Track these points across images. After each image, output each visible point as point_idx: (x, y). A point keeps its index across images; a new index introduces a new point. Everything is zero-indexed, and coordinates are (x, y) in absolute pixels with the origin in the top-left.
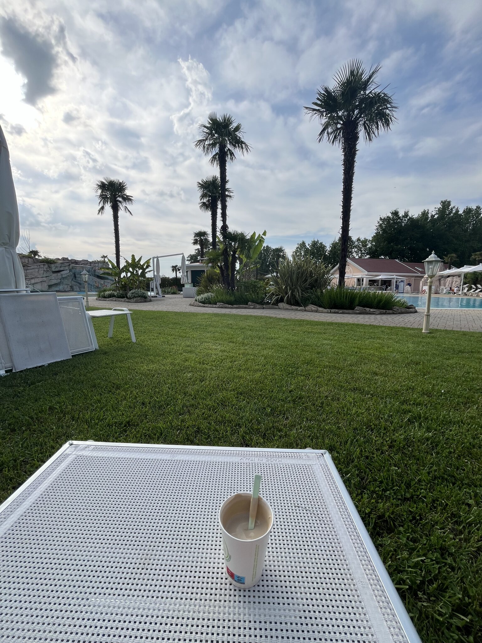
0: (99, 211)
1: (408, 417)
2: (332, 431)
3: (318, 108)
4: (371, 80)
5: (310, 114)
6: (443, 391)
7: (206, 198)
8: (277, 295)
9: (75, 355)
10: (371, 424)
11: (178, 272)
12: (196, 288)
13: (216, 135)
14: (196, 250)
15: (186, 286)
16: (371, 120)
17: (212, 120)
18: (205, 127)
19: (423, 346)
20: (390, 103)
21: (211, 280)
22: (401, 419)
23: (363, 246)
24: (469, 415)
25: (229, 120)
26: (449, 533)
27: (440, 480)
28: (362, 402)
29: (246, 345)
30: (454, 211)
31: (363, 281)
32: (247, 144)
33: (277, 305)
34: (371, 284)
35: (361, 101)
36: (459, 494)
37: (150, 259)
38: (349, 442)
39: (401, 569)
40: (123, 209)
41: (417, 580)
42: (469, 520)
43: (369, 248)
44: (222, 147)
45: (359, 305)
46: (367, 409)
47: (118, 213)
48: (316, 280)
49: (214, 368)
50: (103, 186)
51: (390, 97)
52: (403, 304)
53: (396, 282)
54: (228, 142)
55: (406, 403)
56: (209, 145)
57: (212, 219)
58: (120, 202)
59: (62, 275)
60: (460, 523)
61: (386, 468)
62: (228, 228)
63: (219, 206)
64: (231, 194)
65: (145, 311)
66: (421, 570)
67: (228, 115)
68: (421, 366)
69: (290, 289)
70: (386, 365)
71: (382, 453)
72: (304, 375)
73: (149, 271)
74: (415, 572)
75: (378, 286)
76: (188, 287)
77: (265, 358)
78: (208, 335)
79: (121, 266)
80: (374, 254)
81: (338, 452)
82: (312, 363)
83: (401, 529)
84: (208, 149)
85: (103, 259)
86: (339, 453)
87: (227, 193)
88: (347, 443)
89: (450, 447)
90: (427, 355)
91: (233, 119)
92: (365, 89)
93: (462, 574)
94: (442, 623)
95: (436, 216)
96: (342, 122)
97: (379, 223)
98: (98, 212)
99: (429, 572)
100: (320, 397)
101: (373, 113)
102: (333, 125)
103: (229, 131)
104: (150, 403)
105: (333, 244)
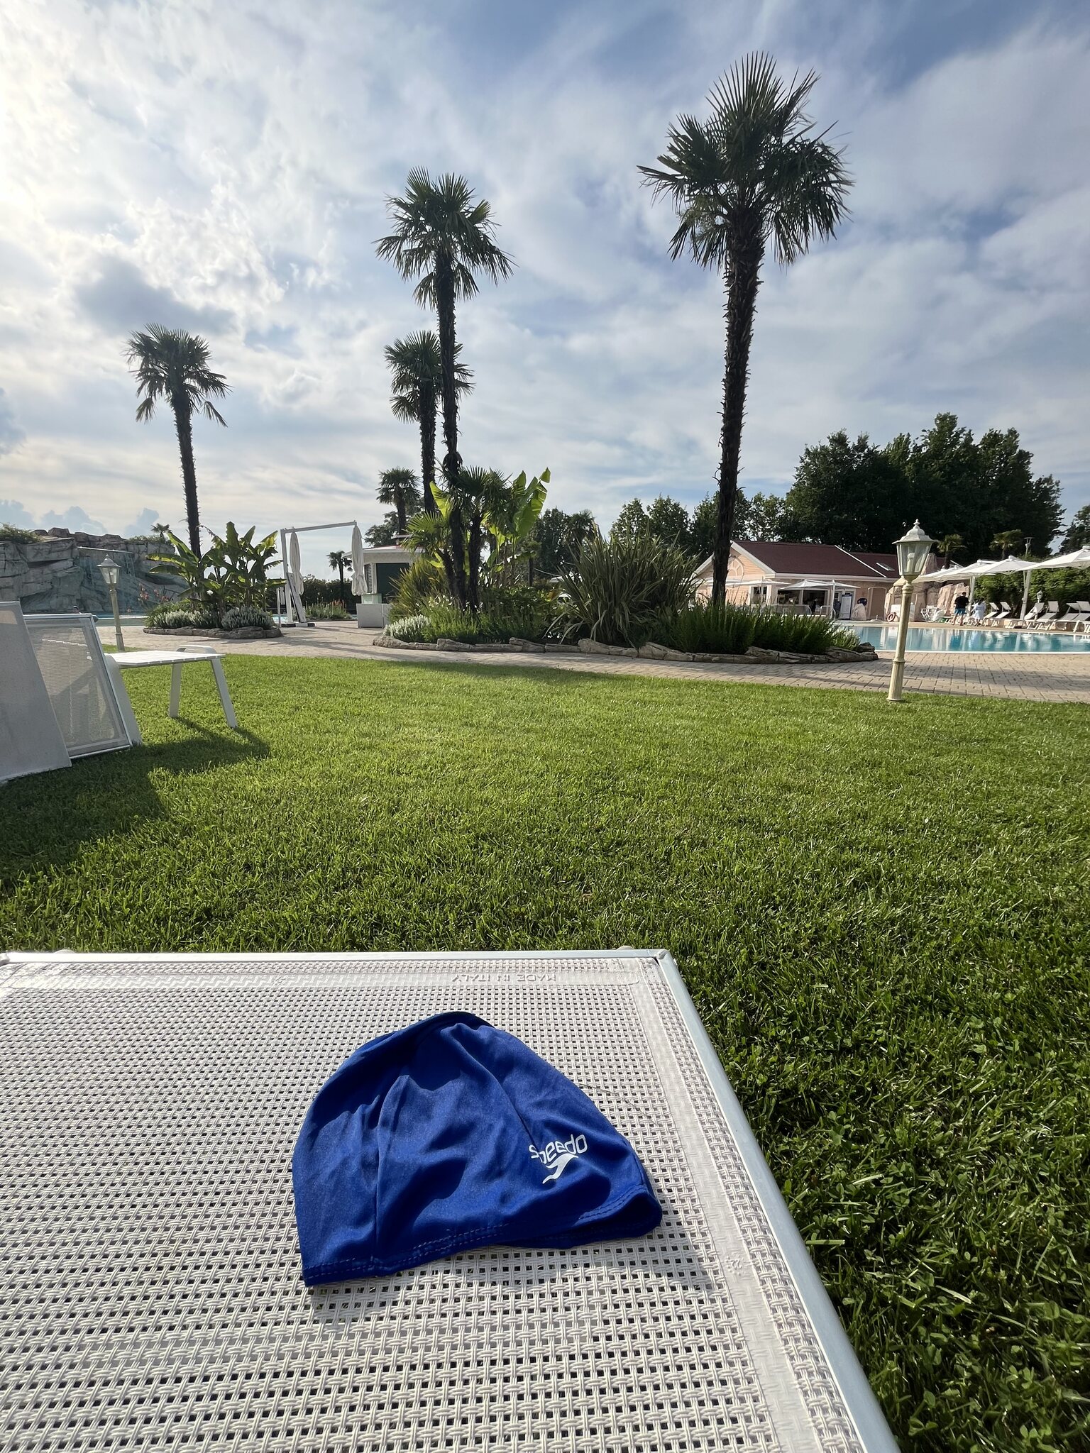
0: (141, 411)
1: (853, 876)
2: (687, 914)
3: (671, 171)
4: (795, 109)
5: (654, 185)
6: (926, 821)
7: (408, 388)
8: (575, 621)
9: (80, 759)
10: (775, 894)
11: (345, 569)
12: (389, 606)
13: (428, 227)
14: (387, 515)
15: (365, 601)
16: (792, 211)
17: (416, 186)
18: (400, 204)
19: (888, 729)
20: (835, 171)
21: (423, 586)
22: (839, 882)
23: (768, 514)
24: (980, 868)
25: (460, 187)
26: (933, 1118)
27: (916, 1007)
28: (756, 848)
29: (502, 732)
30: (962, 440)
31: (765, 592)
32: (504, 254)
33: (576, 645)
34: (781, 599)
35: (772, 161)
36: (955, 1034)
37: (273, 535)
38: (724, 935)
39: (830, 1202)
40: (201, 409)
41: (864, 1224)
42: (974, 1088)
43: (780, 518)
44: (444, 260)
45: (755, 644)
46: (765, 863)
47: (188, 417)
48: (663, 587)
49: (424, 782)
50: (145, 348)
51: (835, 157)
52: (849, 641)
53: (836, 595)
54: (459, 248)
55: (851, 848)
56: (412, 252)
57: (422, 440)
58: (194, 390)
59: (54, 572)
60: (956, 1095)
61: (804, 987)
62: (461, 461)
63: (440, 407)
64: (468, 380)
65: (263, 658)
66: (872, 1201)
67: (456, 178)
68: (883, 771)
69: (605, 606)
70: (809, 769)
71: (796, 954)
72: (629, 795)
73: (274, 563)
74: (858, 1207)
75: (797, 603)
76: (370, 602)
77: (544, 758)
78: (414, 709)
79: (204, 551)
80: (791, 530)
81: (698, 958)
82: (649, 768)
83: (833, 1116)
84: (409, 262)
85: (158, 534)
86: (702, 960)
87: (456, 376)
88: (720, 936)
89: (939, 935)
90: (896, 747)
91: (468, 188)
92: (779, 133)
93: (959, 1202)
94: (914, 1314)
95: (924, 451)
96: (725, 212)
97: (802, 461)
98: (136, 414)
99: (889, 1206)
100: (663, 839)
101: (797, 193)
102: (704, 216)
103: (460, 221)
104: (263, 866)
105: (701, 508)
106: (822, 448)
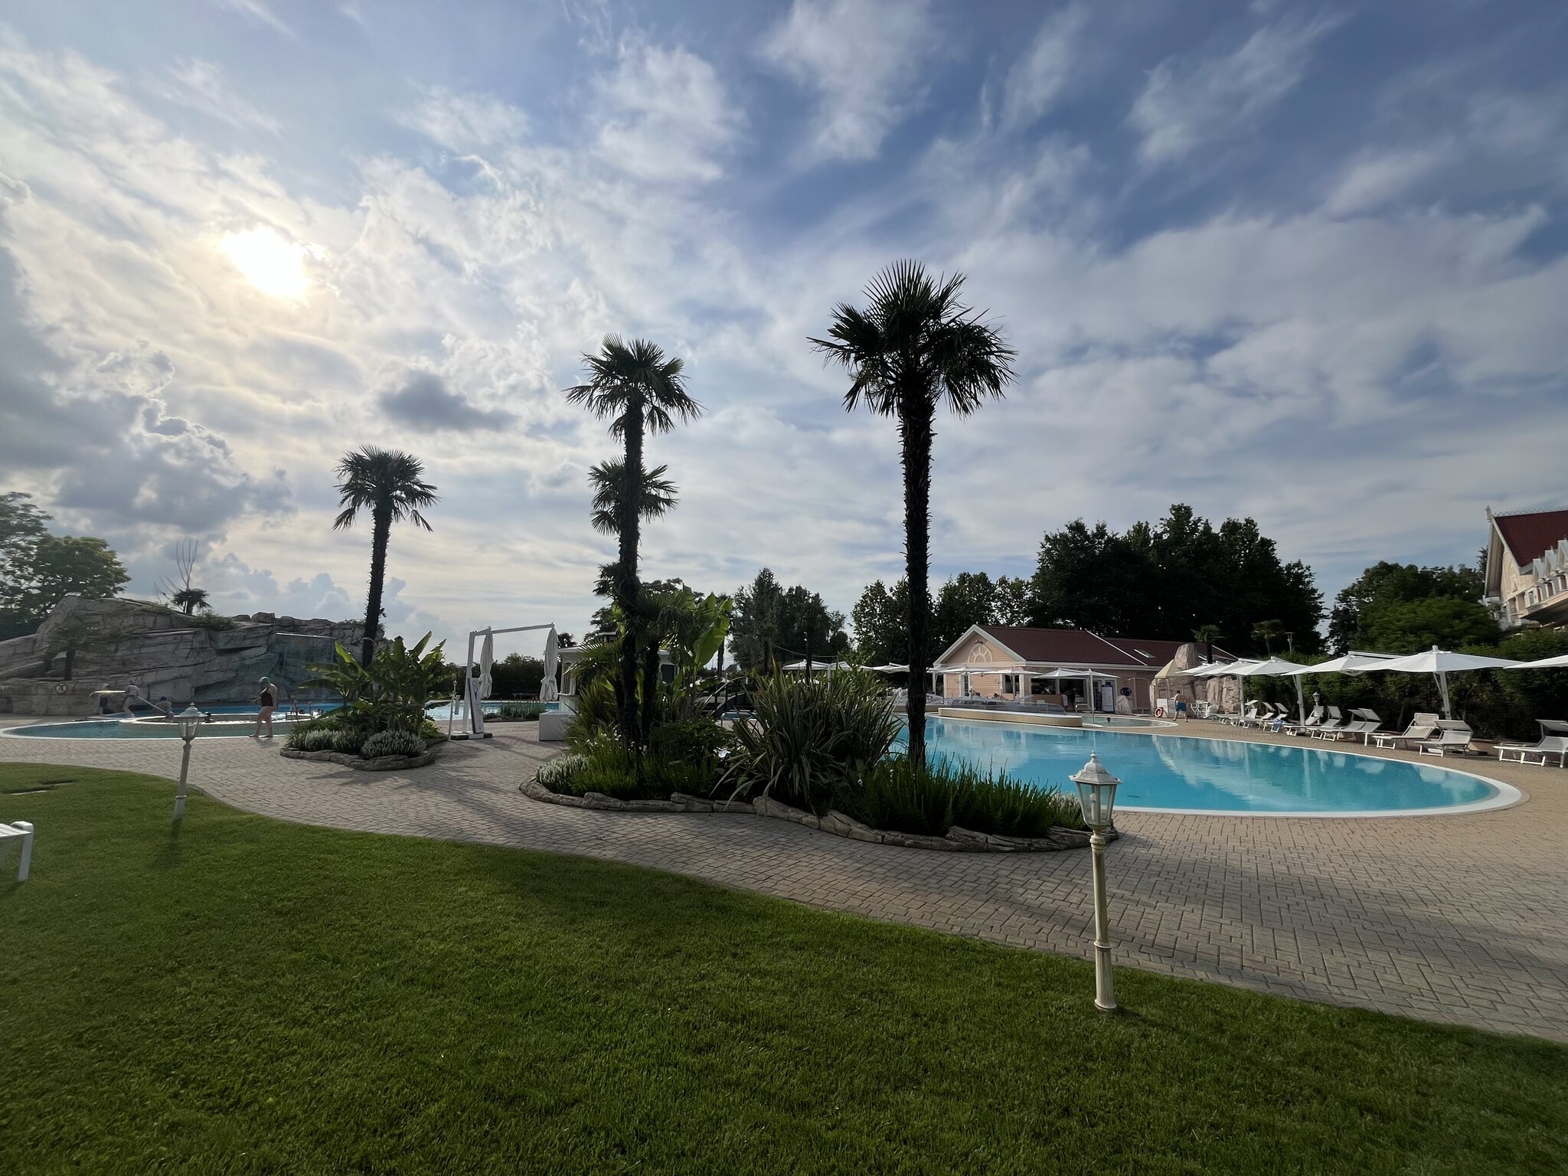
0: (339, 522)
3: (838, 342)
4: (949, 300)
5: (824, 353)
7: (609, 503)
8: (749, 776)
13: (616, 380)
18: (595, 360)
20: (995, 344)
23: (1015, 596)
25: (650, 349)
30: (1201, 528)
31: (1017, 681)
32: (694, 399)
33: (751, 803)
35: (934, 336)
40: (405, 518)
43: (1028, 600)
45: (956, 824)
47: (388, 526)
50: (357, 465)
51: (993, 334)
53: (1095, 684)
54: (653, 394)
56: (604, 398)
58: (401, 500)
59: (243, 659)
67: (646, 343)
69: (781, 762)
91: (658, 349)
92: (937, 316)
95: (1165, 537)
96: (893, 376)
98: (335, 522)
102: (875, 378)
103: (655, 373)
106: (1061, 535)
